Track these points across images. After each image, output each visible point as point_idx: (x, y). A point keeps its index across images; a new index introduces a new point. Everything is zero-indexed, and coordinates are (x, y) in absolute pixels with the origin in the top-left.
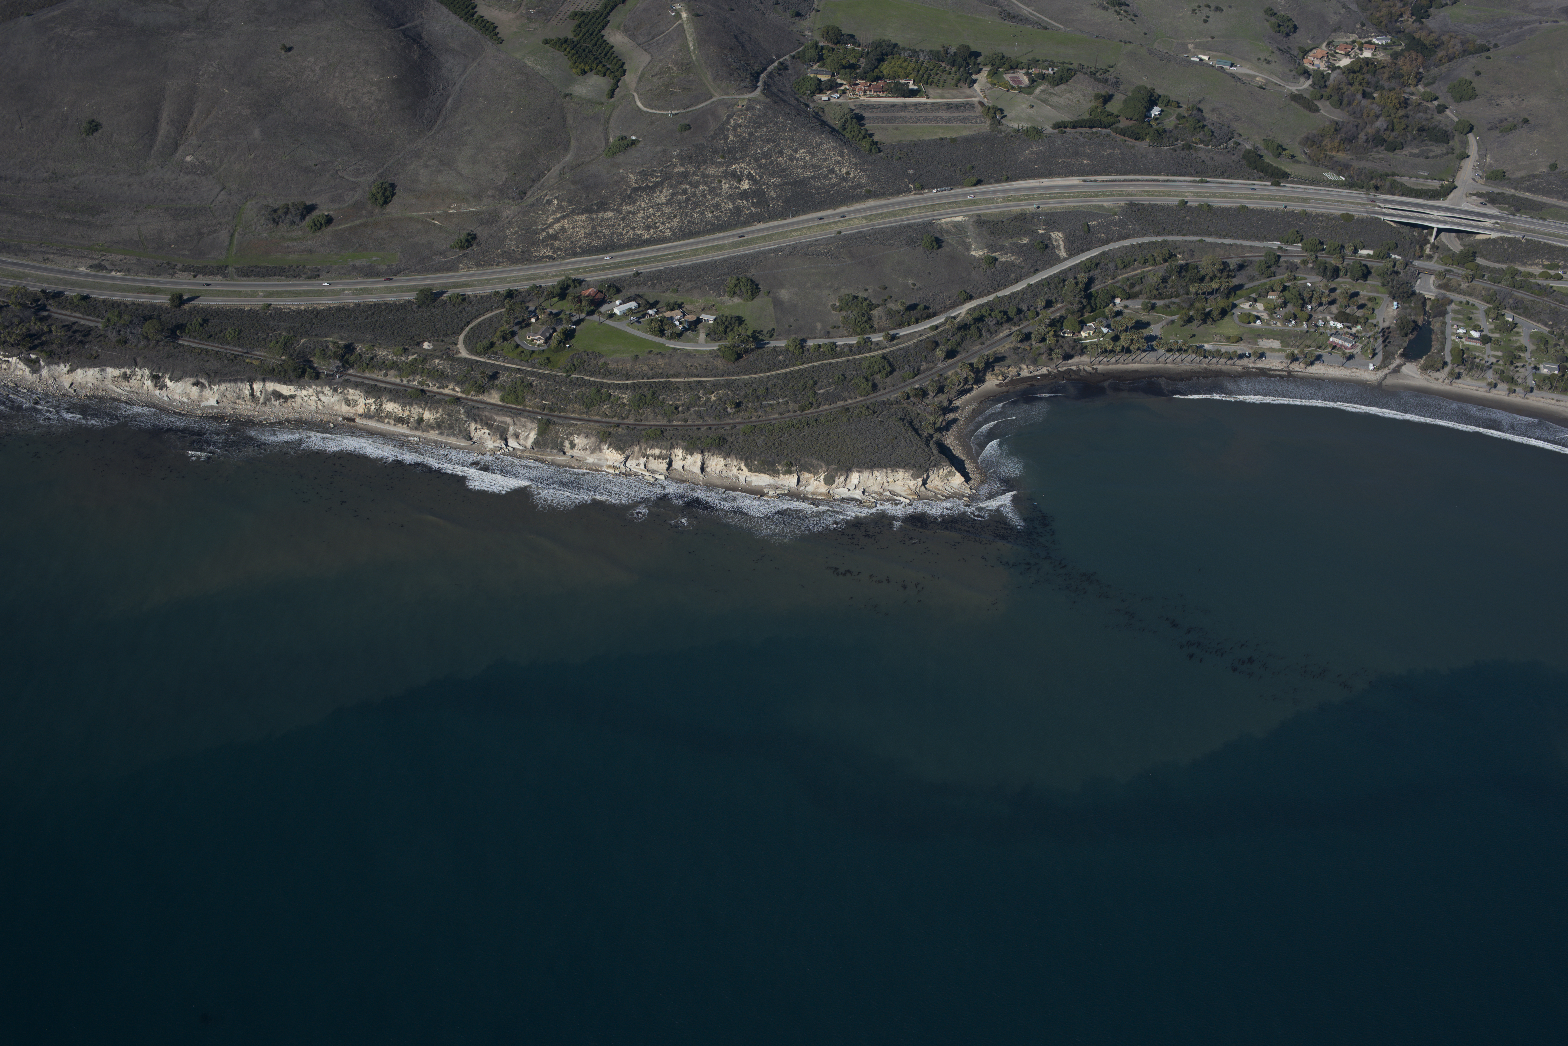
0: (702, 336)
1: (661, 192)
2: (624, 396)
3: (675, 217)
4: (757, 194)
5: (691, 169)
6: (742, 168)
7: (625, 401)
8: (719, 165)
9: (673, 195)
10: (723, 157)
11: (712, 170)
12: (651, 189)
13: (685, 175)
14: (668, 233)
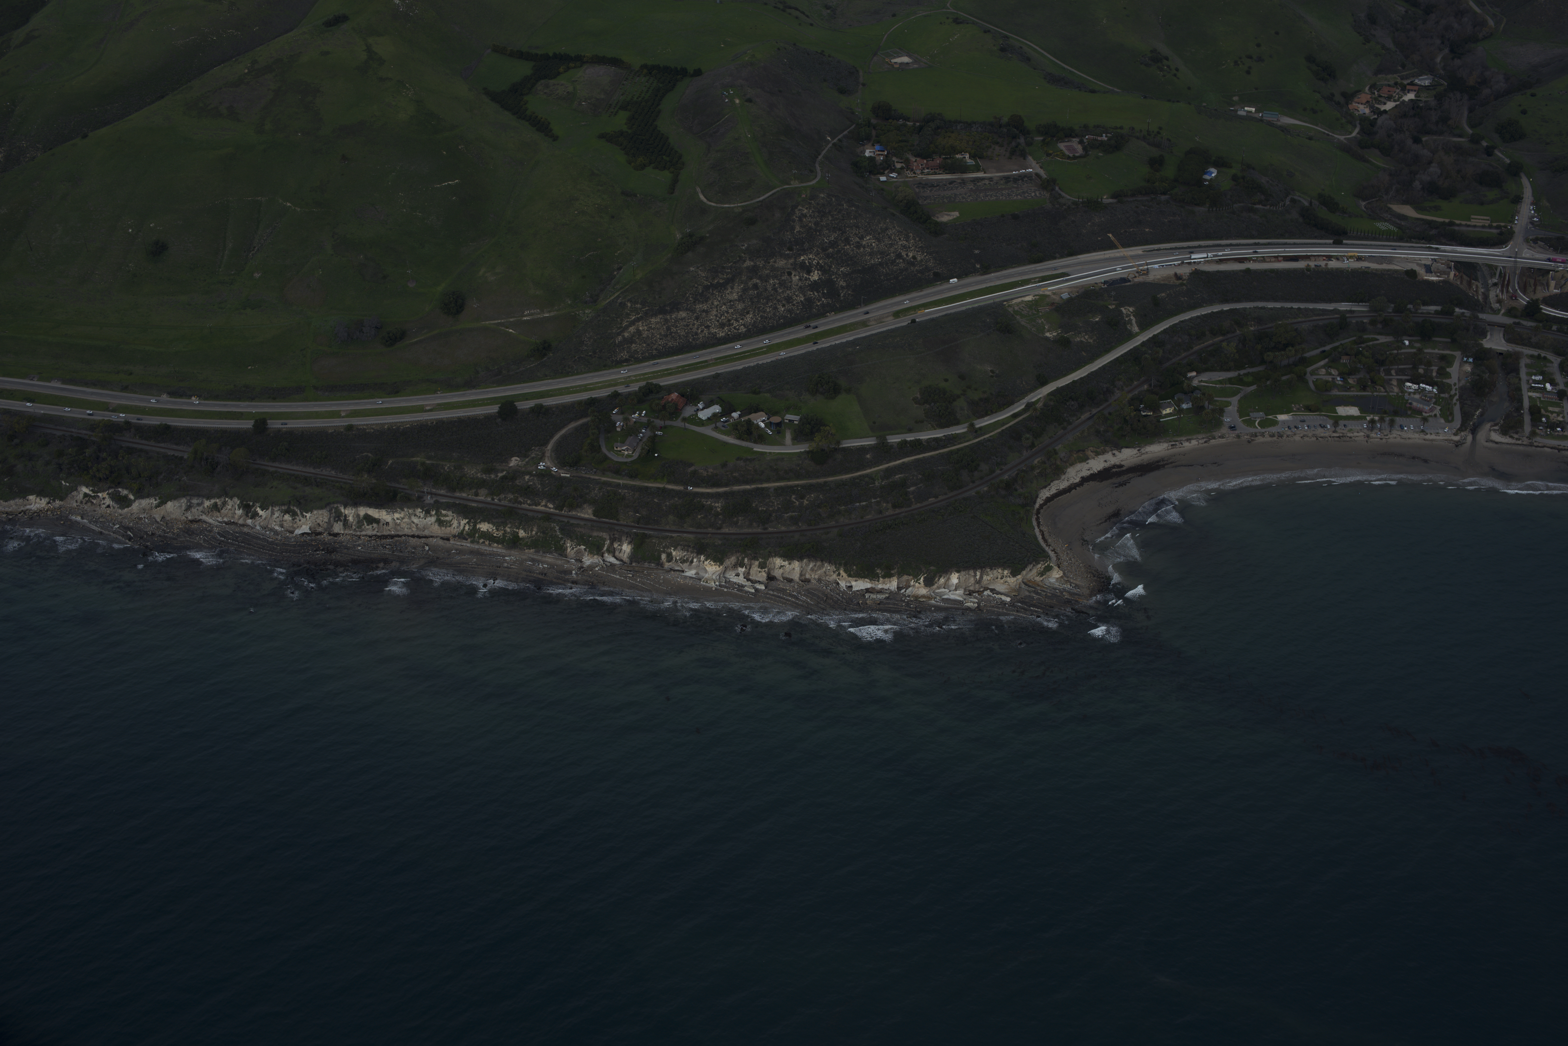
0: (788, 436)
1: (732, 288)
2: (717, 505)
3: (748, 313)
4: (827, 286)
5: (760, 263)
6: (810, 259)
7: (719, 510)
8: (787, 257)
9: (745, 290)
10: (790, 249)
11: (781, 263)
12: (721, 287)
13: (754, 270)
14: (743, 329)
